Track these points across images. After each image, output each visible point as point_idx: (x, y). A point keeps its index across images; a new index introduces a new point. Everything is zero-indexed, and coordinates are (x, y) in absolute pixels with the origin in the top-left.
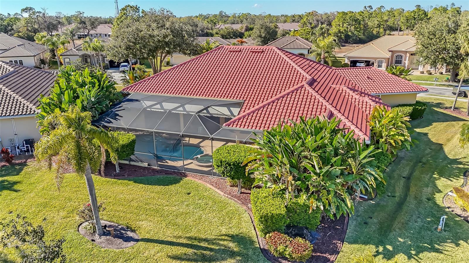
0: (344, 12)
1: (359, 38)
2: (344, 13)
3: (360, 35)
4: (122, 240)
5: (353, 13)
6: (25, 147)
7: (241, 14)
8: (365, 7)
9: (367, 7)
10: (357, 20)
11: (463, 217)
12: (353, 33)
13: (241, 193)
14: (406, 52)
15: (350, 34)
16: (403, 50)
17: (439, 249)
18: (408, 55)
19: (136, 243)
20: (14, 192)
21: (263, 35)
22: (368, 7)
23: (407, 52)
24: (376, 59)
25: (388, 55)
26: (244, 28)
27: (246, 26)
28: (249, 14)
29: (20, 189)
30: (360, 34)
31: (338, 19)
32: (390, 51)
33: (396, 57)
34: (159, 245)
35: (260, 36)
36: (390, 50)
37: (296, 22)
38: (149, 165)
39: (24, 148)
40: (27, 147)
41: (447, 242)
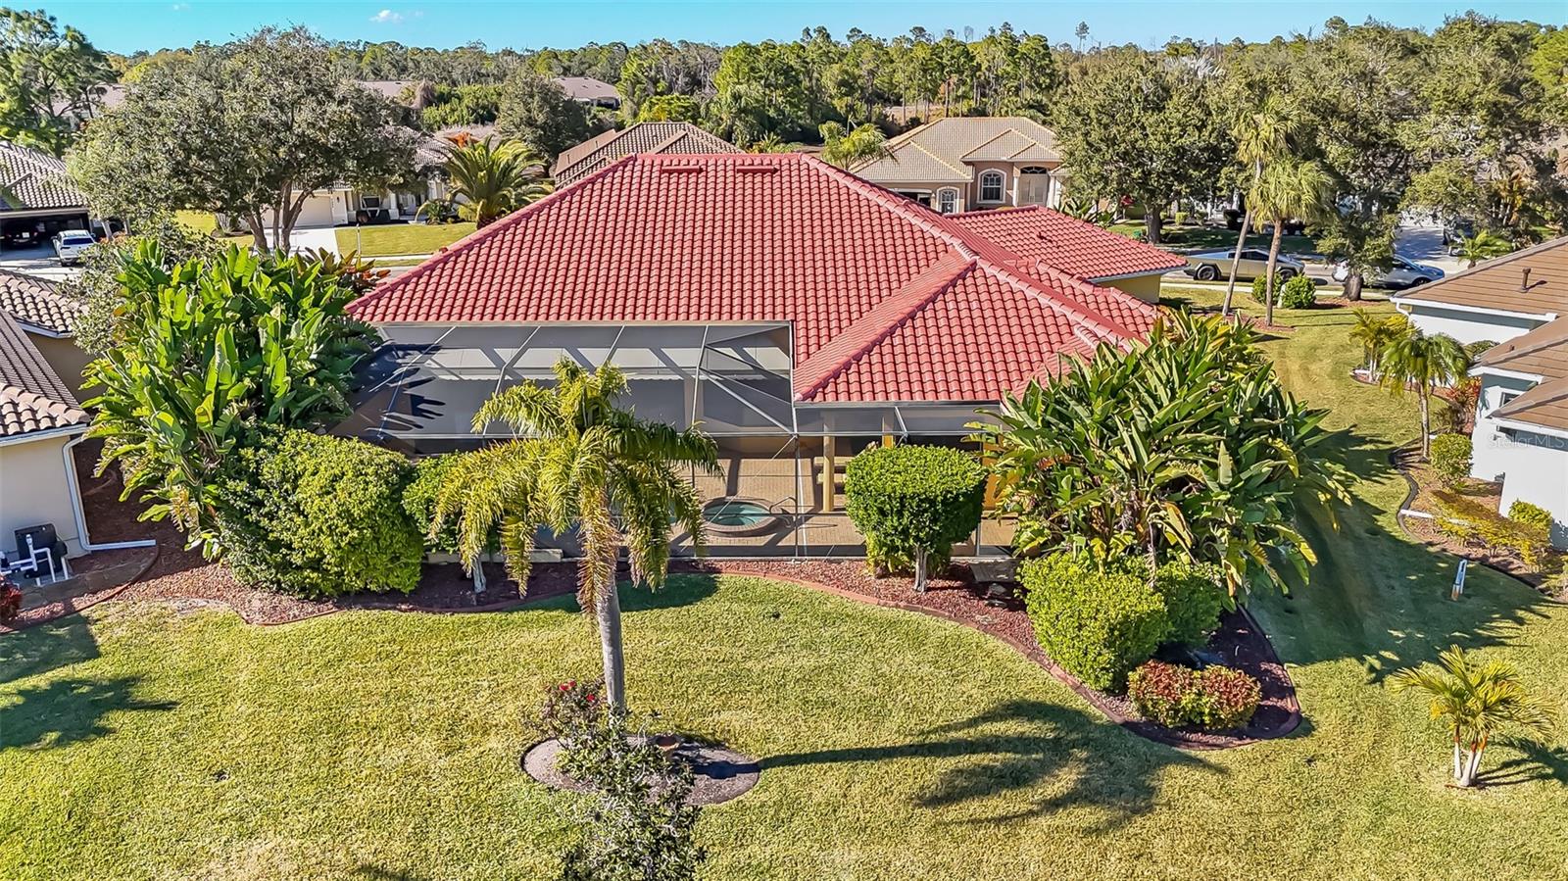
0: (748, 46)
1: (800, 126)
2: (751, 50)
3: (800, 118)
4: (706, 777)
5: (774, 47)
6: (33, 559)
7: (362, 44)
8: (807, 31)
9: (811, 33)
10: (787, 71)
11: (1477, 559)
12: (780, 111)
13: (928, 590)
14: (1010, 165)
15: (772, 113)
16: (1004, 159)
17: (1490, 637)
18: (1017, 172)
19: (754, 775)
20: (158, 713)
21: (541, 119)
22: (815, 31)
23: (1012, 164)
24: (935, 186)
25: (967, 175)
26: (418, 94)
27: (425, 89)
28: (398, 44)
29: (171, 697)
30: (800, 113)
31: (732, 66)
32: (967, 163)
33: (986, 180)
34: (834, 765)
35: (530, 122)
36: (968, 159)
37: (575, 75)
38: (565, 555)
39: (30, 563)
40: (38, 557)
41: (1494, 620)
